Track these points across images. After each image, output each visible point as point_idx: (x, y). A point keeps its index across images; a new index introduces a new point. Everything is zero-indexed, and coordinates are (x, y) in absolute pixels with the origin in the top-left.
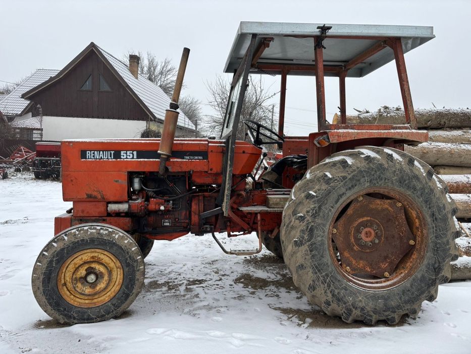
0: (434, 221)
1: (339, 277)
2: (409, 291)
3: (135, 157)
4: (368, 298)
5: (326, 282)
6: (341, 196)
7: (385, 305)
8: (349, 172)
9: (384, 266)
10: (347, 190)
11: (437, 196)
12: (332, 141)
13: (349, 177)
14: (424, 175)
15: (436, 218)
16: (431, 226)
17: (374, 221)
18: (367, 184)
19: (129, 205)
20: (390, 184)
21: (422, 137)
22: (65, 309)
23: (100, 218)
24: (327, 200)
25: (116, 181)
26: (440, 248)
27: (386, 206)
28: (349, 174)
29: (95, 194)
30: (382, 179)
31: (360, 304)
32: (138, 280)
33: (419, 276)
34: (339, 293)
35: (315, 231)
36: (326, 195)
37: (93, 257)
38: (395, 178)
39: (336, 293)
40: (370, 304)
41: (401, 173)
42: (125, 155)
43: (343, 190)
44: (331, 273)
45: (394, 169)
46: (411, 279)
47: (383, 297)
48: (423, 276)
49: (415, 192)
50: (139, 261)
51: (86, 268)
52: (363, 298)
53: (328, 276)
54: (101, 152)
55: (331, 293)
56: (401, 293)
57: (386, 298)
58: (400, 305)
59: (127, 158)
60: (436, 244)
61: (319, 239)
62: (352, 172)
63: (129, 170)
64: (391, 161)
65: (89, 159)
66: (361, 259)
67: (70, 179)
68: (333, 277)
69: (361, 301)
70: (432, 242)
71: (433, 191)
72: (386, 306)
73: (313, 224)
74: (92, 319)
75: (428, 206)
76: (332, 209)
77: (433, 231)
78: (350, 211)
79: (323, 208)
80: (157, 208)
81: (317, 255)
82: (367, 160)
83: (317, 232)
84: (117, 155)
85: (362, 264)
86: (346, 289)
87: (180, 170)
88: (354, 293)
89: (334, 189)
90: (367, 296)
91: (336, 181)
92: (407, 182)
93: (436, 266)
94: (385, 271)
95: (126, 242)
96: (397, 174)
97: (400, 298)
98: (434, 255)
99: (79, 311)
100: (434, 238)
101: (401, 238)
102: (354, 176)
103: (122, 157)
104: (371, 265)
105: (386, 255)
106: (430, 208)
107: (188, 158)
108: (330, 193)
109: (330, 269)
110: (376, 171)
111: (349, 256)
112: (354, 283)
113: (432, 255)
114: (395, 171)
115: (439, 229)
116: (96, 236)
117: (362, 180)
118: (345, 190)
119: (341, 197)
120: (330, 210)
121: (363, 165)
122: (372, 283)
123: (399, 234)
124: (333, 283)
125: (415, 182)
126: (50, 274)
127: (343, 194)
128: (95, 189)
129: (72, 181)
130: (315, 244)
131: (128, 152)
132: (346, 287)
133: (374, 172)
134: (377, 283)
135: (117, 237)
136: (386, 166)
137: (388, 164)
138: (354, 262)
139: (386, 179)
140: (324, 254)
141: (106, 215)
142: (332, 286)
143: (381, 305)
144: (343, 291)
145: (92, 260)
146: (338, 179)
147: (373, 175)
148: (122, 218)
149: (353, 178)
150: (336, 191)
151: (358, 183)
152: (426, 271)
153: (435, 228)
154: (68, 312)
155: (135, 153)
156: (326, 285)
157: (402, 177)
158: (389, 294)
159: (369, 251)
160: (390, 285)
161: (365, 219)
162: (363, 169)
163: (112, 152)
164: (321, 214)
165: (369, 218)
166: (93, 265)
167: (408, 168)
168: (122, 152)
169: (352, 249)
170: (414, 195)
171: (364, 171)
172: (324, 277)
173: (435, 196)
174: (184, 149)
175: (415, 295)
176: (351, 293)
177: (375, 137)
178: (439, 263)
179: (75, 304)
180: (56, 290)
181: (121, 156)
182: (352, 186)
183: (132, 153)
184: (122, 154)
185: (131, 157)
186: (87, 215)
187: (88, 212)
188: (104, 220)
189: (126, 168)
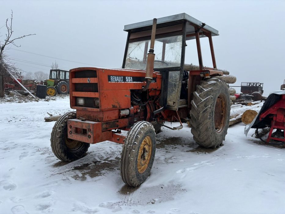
3: (132, 81)
19: (129, 111)
23: (116, 120)
25: (126, 96)
29: (116, 105)
42: (127, 79)
54: (117, 77)
59: (128, 81)
63: (131, 89)
65: (112, 81)
67: (104, 96)
84: (125, 80)
128: (116, 102)
129: (105, 96)
131: (129, 77)
141: (118, 118)
148: (125, 119)
155: (131, 78)
163: (122, 77)
168: (126, 77)
183: (130, 78)
184: (126, 79)
185: (130, 81)
186: (110, 119)
187: (110, 117)
188: (117, 121)
189: (129, 87)
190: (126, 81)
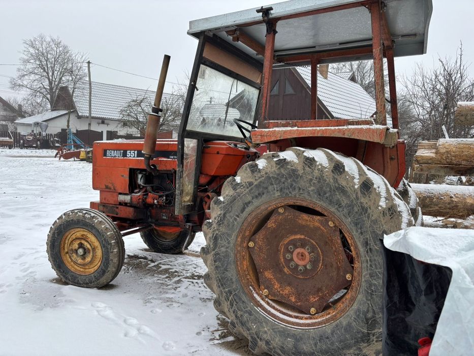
0: (367, 252)
1: (244, 298)
2: (327, 338)
3: (136, 156)
4: (275, 332)
5: (228, 300)
6: (248, 204)
7: (295, 346)
8: (257, 178)
9: (313, 299)
10: (253, 199)
11: (373, 218)
12: (254, 141)
13: (256, 183)
14: (356, 187)
15: (370, 249)
16: (363, 259)
17: (309, 241)
18: (278, 194)
19: (131, 197)
20: (306, 195)
21: (375, 134)
22: (64, 272)
23: (115, 206)
24: (232, 207)
25: (122, 176)
26: (375, 292)
27: (317, 224)
28: (256, 180)
29: (110, 185)
30: (295, 189)
31: (265, 336)
32: (112, 260)
33: (344, 323)
34: (242, 315)
35: (219, 241)
36: (231, 202)
37: (83, 235)
38: (312, 188)
39: (239, 315)
40: (277, 340)
41: (319, 182)
43: (249, 198)
44: (235, 291)
45: (310, 177)
46: (334, 324)
47: (294, 336)
48: (349, 325)
49: (340, 209)
50: (113, 244)
51: (78, 242)
52: (269, 330)
53: (231, 293)
54: (115, 151)
55: (234, 313)
56: (318, 339)
57: (298, 339)
58: (314, 353)
59: (130, 157)
60: (371, 285)
61: (223, 249)
62: (260, 178)
63: (131, 167)
64: (309, 167)
65: (108, 156)
66: (289, 285)
68: (237, 296)
69: (266, 332)
70: (365, 281)
71: (367, 210)
72: (296, 348)
73: (217, 232)
74: (80, 284)
75: (359, 231)
76: (238, 219)
77: (367, 267)
78: (271, 224)
79: (227, 215)
80: (152, 202)
81: (220, 267)
82: (279, 165)
83: (221, 242)
84: (125, 155)
85: (287, 290)
86: (250, 314)
87: (165, 169)
88: (259, 321)
89: (239, 196)
90: (274, 328)
91: (242, 187)
92: (327, 195)
93: (370, 315)
94: (313, 307)
95: (103, 226)
96: (314, 183)
97: (316, 345)
98: (367, 300)
99: (73, 276)
100: (368, 276)
101: (338, 268)
102: (261, 182)
103: (128, 156)
104: (299, 295)
105: (320, 287)
106: (362, 233)
107: (172, 157)
108: (235, 199)
109: (234, 287)
110: (286, 178)
111: (272, 277)
112: (264, 309)
113: (364, 299)
114: (311, 180)
115: (375, 265)
116: (81, 218)
117: (270, 188)
118: (251, 198)
119: (248, 206)
120: (235, 219)
121: (273, 170)
122: (290, 316)
123: (337, 263)
124: (236, 302)
125: (338, 196)
126: (54, 242)
127: (249, 202)
128: (110, 182)
130: (218, 254)
131: (132, 151)
132: (251, 312)
133: (284, 179)
134: (296, 317)
135: (96, 221)
136: (301, 172)
137: (304, 169)
138: (277, 286)
139: (300, 189)
140: (228, 267)
141: (118, 204)
142: (234, 305)
143: (290, 346)
144: (246, 315)
145: (81, 237)
146: (245, 185)
147: (284, 183)
148: (128, 208)
149: (260, 185)
150: (241, 198)
151: (265, 191)
152: (355, 318)
153: (369, 263)
154: (65, 273)
155: (136, 152)
156: (229, 303)
157: (321, 188)
158: (303, 334)
159: (302, 277)
160: (308, 325)
161: (298, 236)
162: (271, 175)
163: (122, 151)
164: (226, 222)
165: (303, 237)
166: (83, 242)
167: (331, 177)
168: (128, 151)
169: (281, 271)
170: (339, 214)
171: (272, 177)
172: (227, 293)
173: (368, 217)
174: (170, 149)
175: (335, 347)
176: (256, 320)
177: (306, 136)
178: (374, 312)
179: (72, 269)
180: (59, 255)
181: (126, 154)
182: (259, 194)
183: (134, 153)
184: (128, 153)
185: (133, 156)
186: (107, 202)
187: (108, 200)
188: (117, 208)
189: (129, 165)
190: (127, 157)
